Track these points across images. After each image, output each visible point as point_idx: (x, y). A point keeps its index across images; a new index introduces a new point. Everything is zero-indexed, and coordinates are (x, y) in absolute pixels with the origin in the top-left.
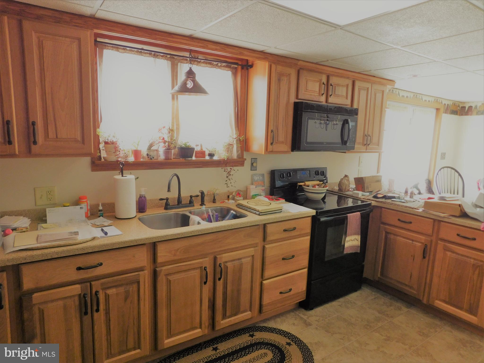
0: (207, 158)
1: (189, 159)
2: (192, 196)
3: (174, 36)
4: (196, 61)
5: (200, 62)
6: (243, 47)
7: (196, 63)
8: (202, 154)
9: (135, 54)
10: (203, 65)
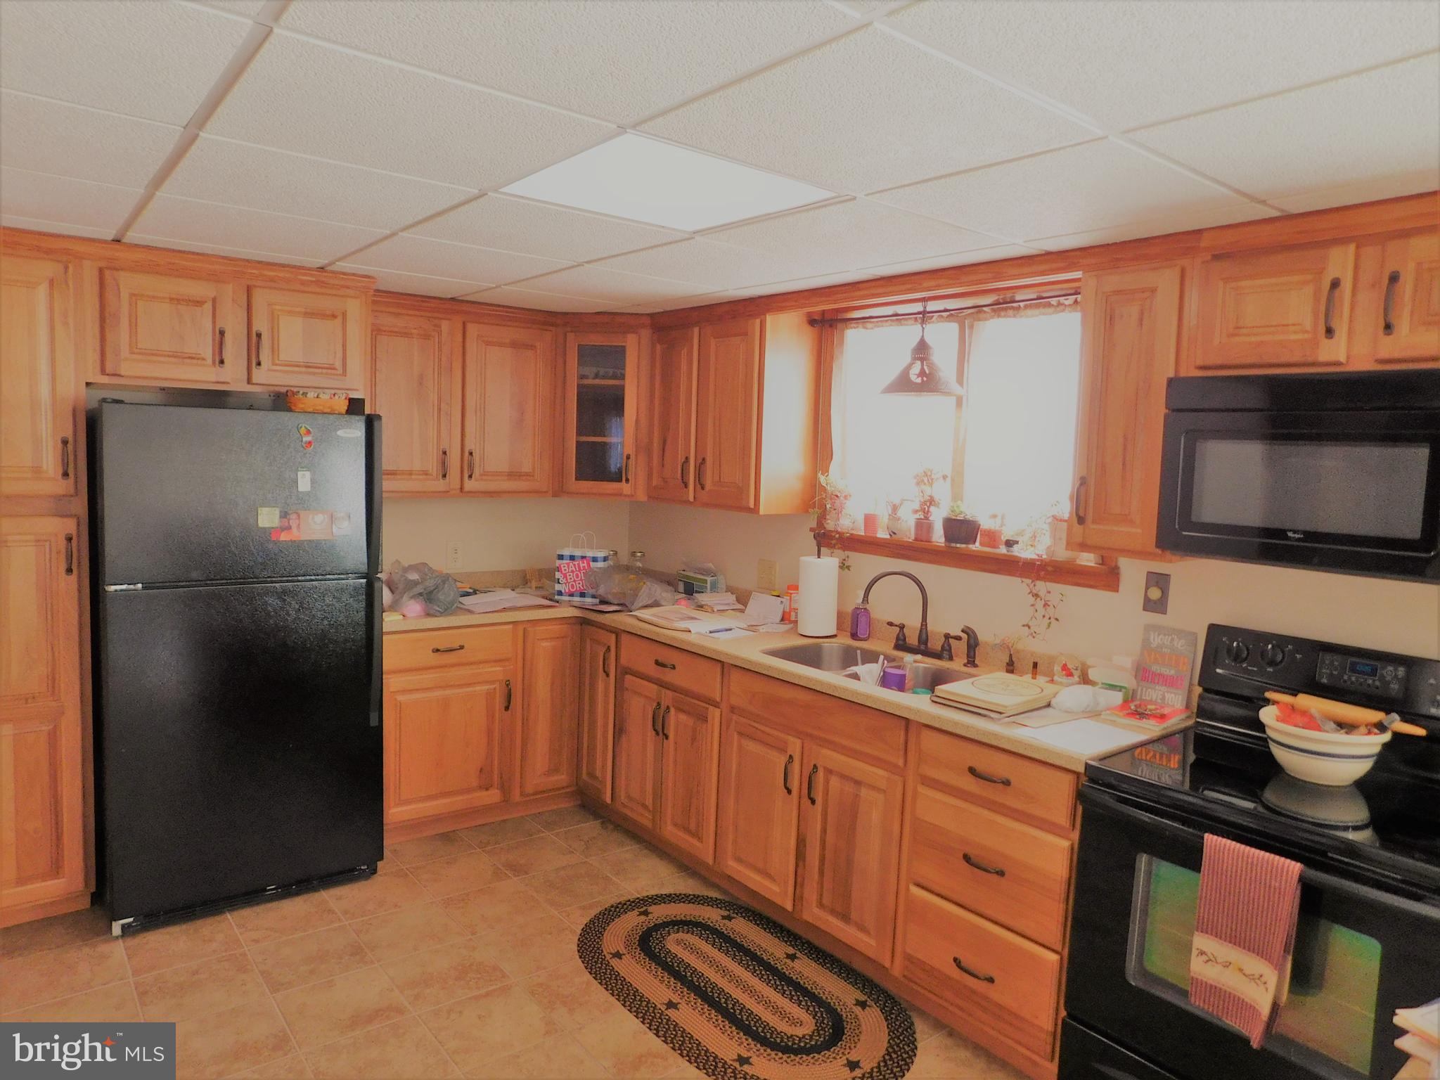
0: (1003, 550)
1: (958, 545)
2: (949, 634)
3: (860, 286)
4: (1013, 308)
5: (1019, 307)
6: (999, 259)
7: (1011, 312)
8: (992, 537)
9: (891, 325)
10: (1029, 312)
